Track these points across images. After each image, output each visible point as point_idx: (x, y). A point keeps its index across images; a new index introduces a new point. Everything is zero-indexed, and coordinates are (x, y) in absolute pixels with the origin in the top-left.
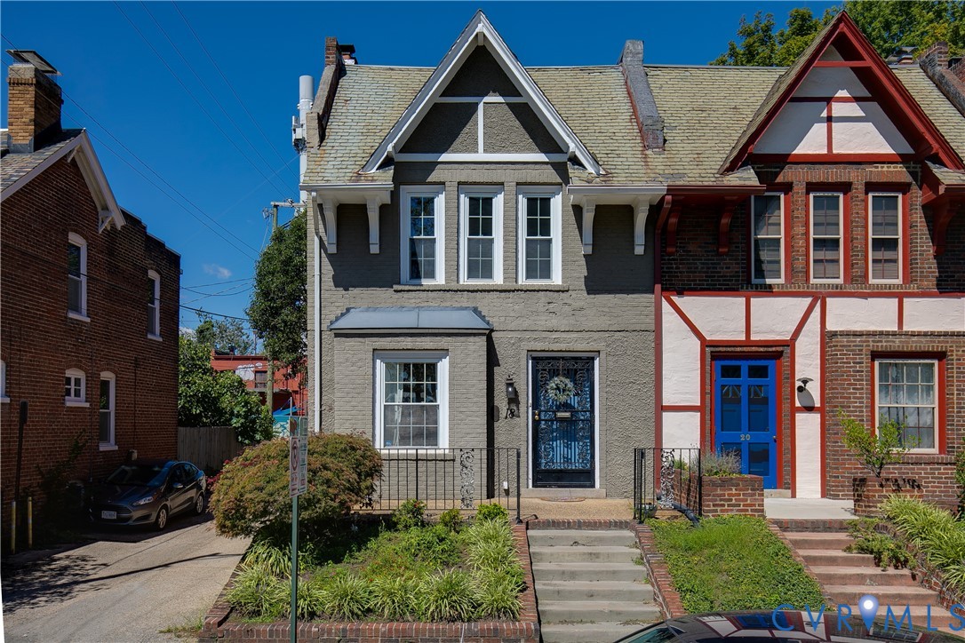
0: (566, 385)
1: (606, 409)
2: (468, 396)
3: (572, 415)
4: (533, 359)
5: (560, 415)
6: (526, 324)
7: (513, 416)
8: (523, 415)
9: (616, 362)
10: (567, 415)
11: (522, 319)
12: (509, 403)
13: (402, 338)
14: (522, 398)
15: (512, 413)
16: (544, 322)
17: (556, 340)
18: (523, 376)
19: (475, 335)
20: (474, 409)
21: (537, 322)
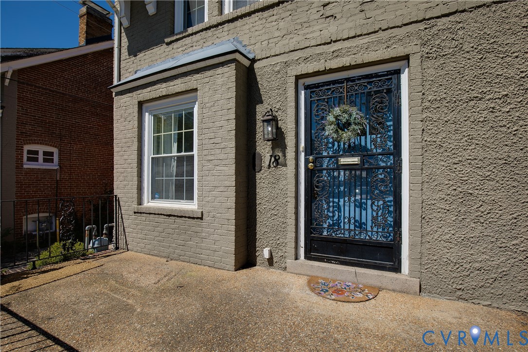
0: (350, 115)
1: (422, 148)
2: (216, 141)
3: (362, 161)
4: (307, 88)
5: (344, 161)
6: (293, 42)
7: (278, 164)
8: (291, 163)
9: (442, 67)
10: (355, 160)
11: (289, 37)
12: (273, 149)
13: (159, 86)
14: (290, 141)
15: (276, 160)
16: (318, 33)
17: (336, 54)
18: (291, 112)
19: (222, 64)
20: (222, 156)
21: (308, 36)
